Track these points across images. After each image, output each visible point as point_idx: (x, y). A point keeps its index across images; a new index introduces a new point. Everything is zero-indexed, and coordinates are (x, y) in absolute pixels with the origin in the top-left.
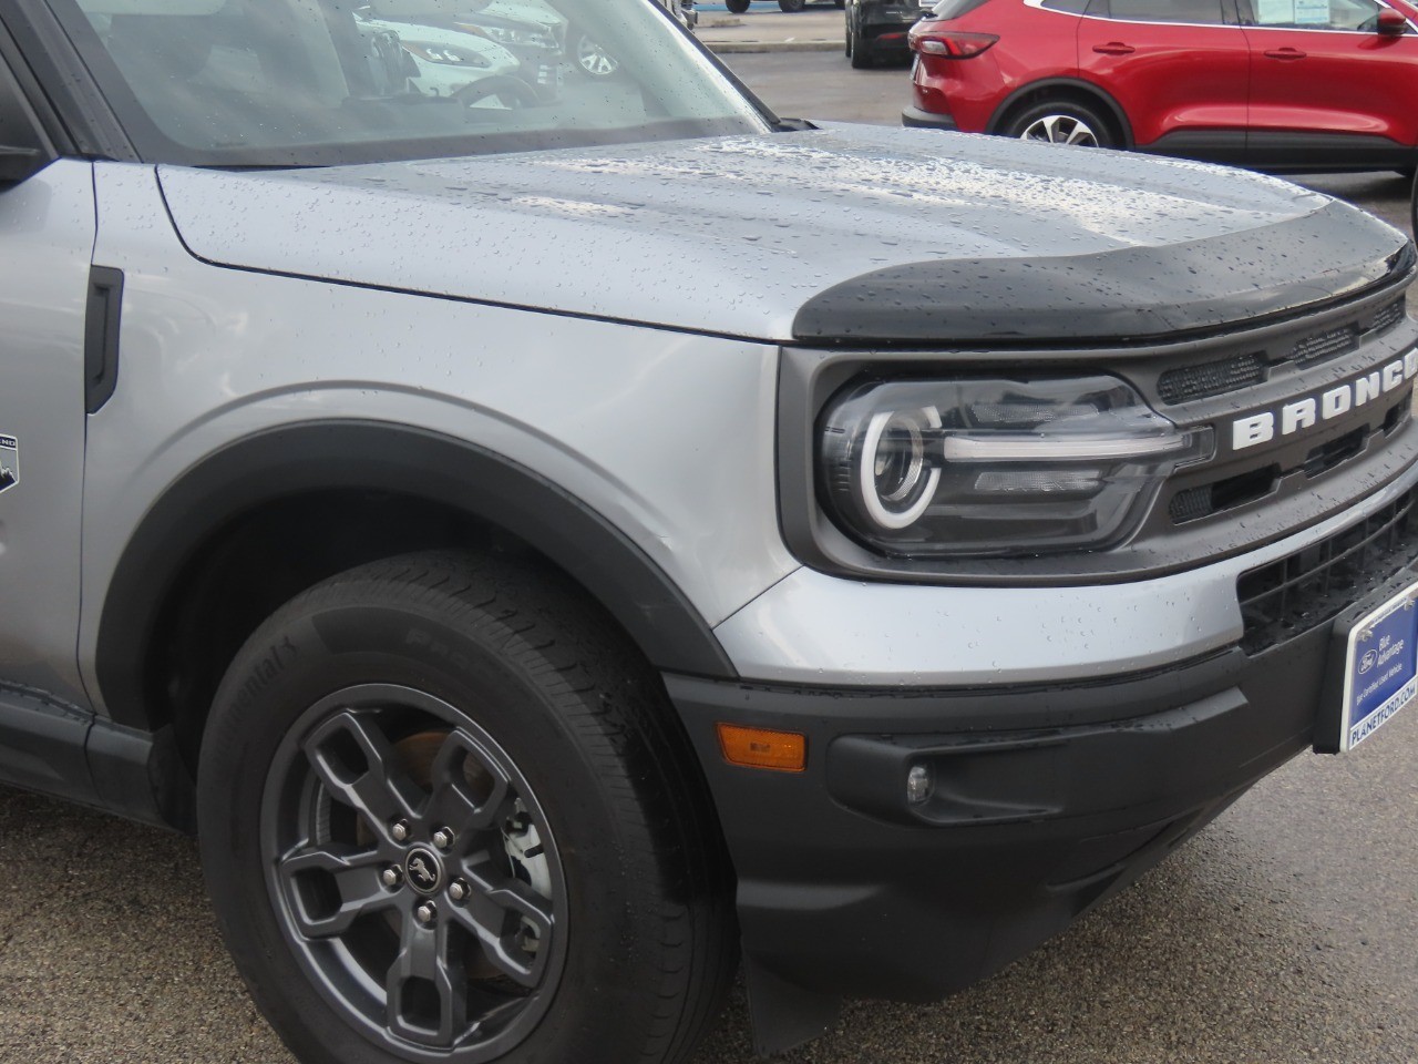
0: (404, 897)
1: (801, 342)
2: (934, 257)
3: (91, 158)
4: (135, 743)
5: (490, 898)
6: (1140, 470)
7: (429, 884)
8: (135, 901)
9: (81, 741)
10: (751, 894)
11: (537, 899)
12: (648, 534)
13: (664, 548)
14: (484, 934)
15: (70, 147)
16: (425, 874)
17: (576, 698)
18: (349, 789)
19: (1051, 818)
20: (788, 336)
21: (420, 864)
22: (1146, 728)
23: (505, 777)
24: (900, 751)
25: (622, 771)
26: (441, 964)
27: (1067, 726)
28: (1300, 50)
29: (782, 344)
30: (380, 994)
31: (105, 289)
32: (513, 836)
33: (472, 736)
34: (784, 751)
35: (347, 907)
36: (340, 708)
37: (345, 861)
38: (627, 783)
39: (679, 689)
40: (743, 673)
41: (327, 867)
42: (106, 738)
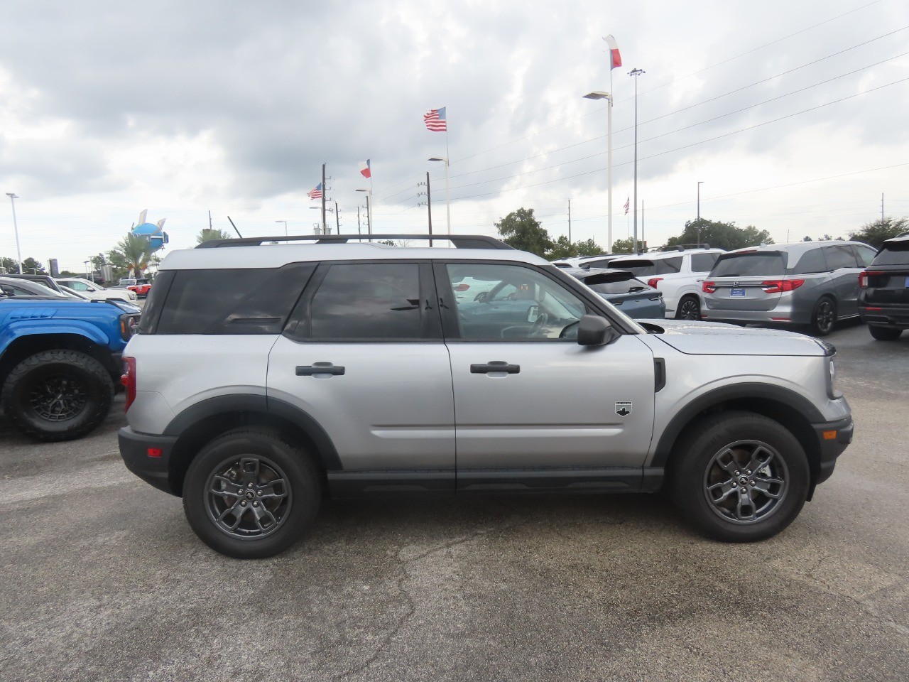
3: (633, 334)
7: (745, 484)
16: (745, 481)
21: (743, 479)
31: (659, 365)
34: (834, 434)
39: (815, 426)
40: (827, 420)
42: (649, 472)
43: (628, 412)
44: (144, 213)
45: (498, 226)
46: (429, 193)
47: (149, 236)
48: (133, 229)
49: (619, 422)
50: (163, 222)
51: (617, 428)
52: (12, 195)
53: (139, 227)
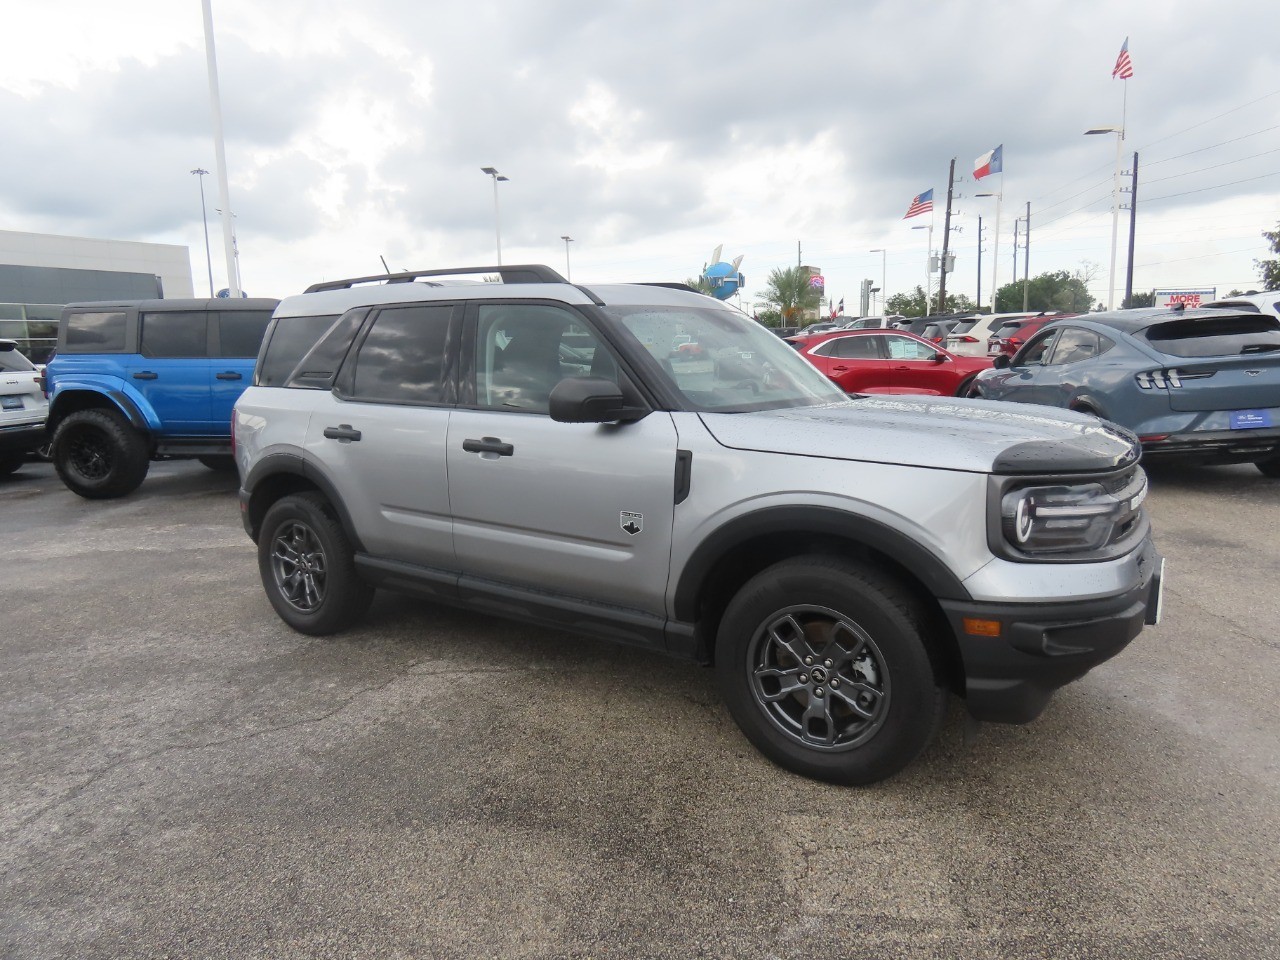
0: (809, 686)
1: (996, 472)
2: (1026, 441)
3: (669, 410)
4: (688, 629)
5: (852, 686)
6: (1103, 518)
7: (821, 681)
8: (645, 687)
9: (662, 627)
10: (972, 683)
11: (869, 684)
12: (934, 546)
13: (941, 551)
14: (848, 700)
15: (658, 406)
16: (820, 677)
17: (897, 609)
18: (787, 645)
19: (1089, 653)
20: (990, 470)
21: (817, 673)
22: (1117, 617)
23: (862, 639)
24: (1040, 627)
25: (917, 637)
26: (827, 711)
27: (1096, 616)
28: (908, 367)
29: (989, 473)
30: (800, 726)
31: (684, 459)
32: (857, 662)
33: (847, 623)
34: (993, 628)
35: (783, 690)
36: (785, 614)
37: (784, 672)
38: (920, 641)
39: (945, 605)
40: (975, 598)
41: (775, 674)
42: (674, 627)
43: (638, 530)
44: (719, 251)
45: (1271, 236)
46: (1135, 188)
47: (722, 278)
48: (705, 270)
49: (627, 542)
50: (740, 260)
51: (626, 551)
52: (567, 238)
53: (711, 268)
